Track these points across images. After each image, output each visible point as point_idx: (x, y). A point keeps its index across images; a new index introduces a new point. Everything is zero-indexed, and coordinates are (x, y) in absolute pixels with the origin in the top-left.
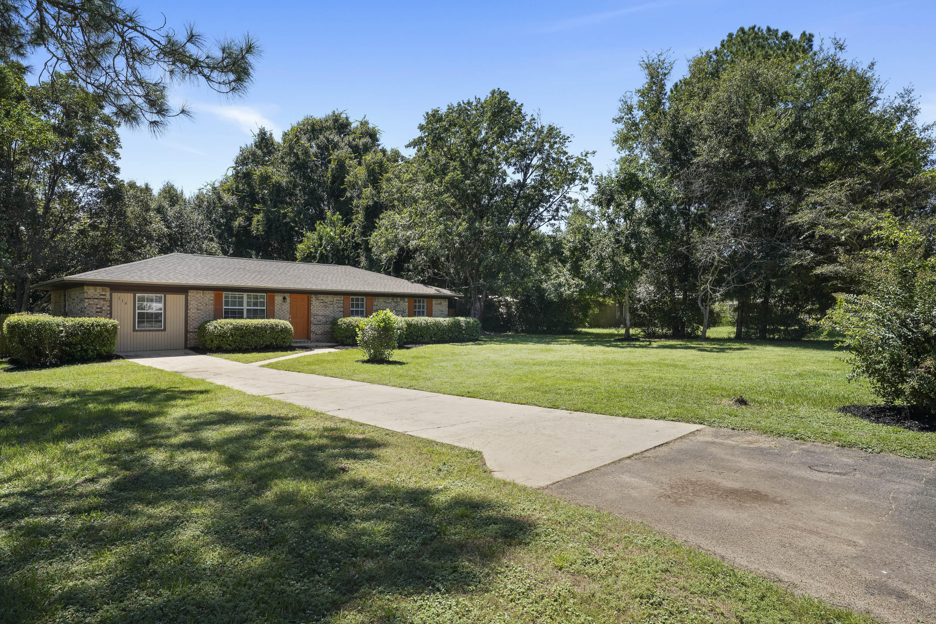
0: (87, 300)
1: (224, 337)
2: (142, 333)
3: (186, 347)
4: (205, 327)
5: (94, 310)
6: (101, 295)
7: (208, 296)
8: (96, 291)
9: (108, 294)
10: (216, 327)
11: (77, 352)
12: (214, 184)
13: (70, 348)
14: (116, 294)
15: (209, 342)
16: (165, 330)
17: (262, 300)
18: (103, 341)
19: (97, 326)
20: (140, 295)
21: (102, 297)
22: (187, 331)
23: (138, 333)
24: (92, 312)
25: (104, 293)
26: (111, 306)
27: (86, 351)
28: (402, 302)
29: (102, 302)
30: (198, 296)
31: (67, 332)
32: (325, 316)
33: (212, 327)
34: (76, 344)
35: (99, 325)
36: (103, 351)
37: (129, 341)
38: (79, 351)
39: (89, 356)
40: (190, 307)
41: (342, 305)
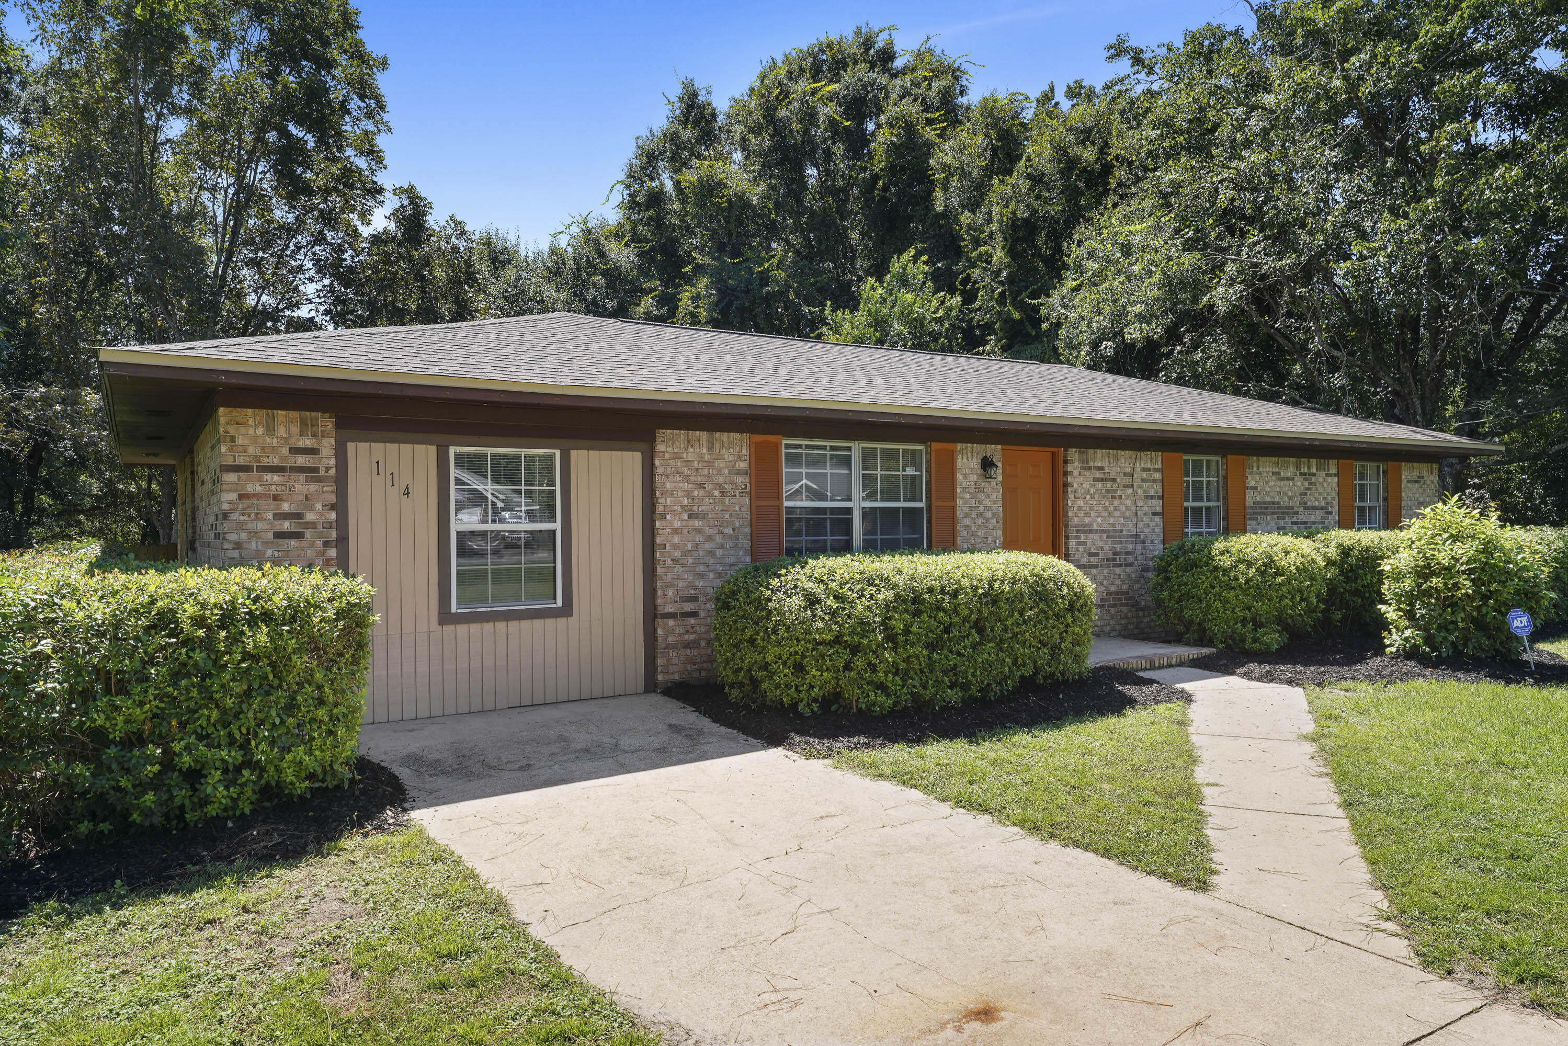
0: (231, 477)
1: (855, 649)
2: (475, 628)
3: (651, 686)
4: (761, 604)
5: (266, 526)
6: (296, 451)
7: (728, 455)
8: (271, 430)
9: (327, 446)
10: (812, 601)
11: (142, 787)
12: (585, 222)
13: (101, 768)
14: (363, 446)
15: (784, 674)
16: (566, 610)
17: (910, 471)
18: (291, 707)
19: (253, 620)
20: (459, 449)
21: (301, 460)
22: (652, 614)
23: (462, 629)
24: (254, 534)
25: (308, 442)
26: (340, 506)
27: (194, 776)
28: (1320, 477)
29: (301, 486)
30: (691, 453)
31: (73, 668)
32: (1111, 533)
33: (797, 601)
34: (135, 740)
35: (267, 616)
36: (289, 775)
37: (422, 668)
38: (156, 783)
39: (212, 810)
40: (664, 502)
41: (1157, 487)
